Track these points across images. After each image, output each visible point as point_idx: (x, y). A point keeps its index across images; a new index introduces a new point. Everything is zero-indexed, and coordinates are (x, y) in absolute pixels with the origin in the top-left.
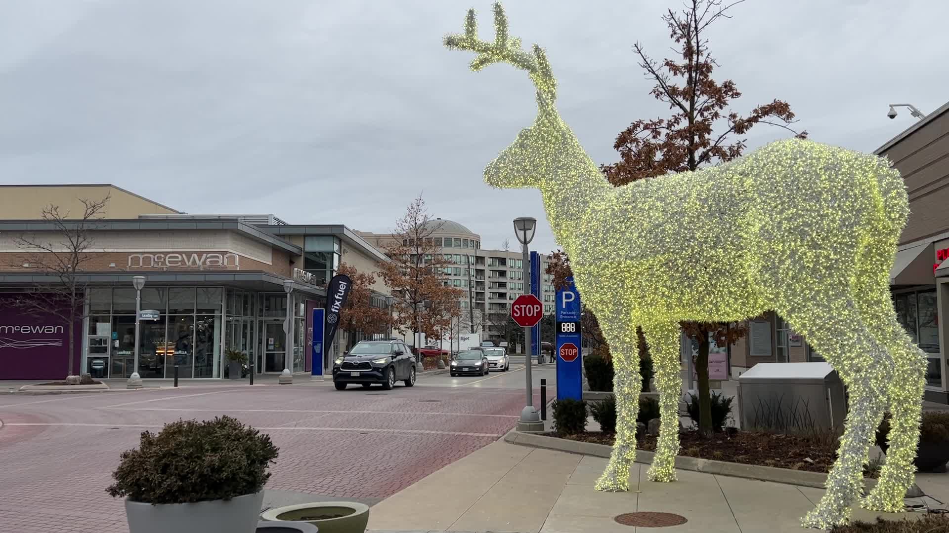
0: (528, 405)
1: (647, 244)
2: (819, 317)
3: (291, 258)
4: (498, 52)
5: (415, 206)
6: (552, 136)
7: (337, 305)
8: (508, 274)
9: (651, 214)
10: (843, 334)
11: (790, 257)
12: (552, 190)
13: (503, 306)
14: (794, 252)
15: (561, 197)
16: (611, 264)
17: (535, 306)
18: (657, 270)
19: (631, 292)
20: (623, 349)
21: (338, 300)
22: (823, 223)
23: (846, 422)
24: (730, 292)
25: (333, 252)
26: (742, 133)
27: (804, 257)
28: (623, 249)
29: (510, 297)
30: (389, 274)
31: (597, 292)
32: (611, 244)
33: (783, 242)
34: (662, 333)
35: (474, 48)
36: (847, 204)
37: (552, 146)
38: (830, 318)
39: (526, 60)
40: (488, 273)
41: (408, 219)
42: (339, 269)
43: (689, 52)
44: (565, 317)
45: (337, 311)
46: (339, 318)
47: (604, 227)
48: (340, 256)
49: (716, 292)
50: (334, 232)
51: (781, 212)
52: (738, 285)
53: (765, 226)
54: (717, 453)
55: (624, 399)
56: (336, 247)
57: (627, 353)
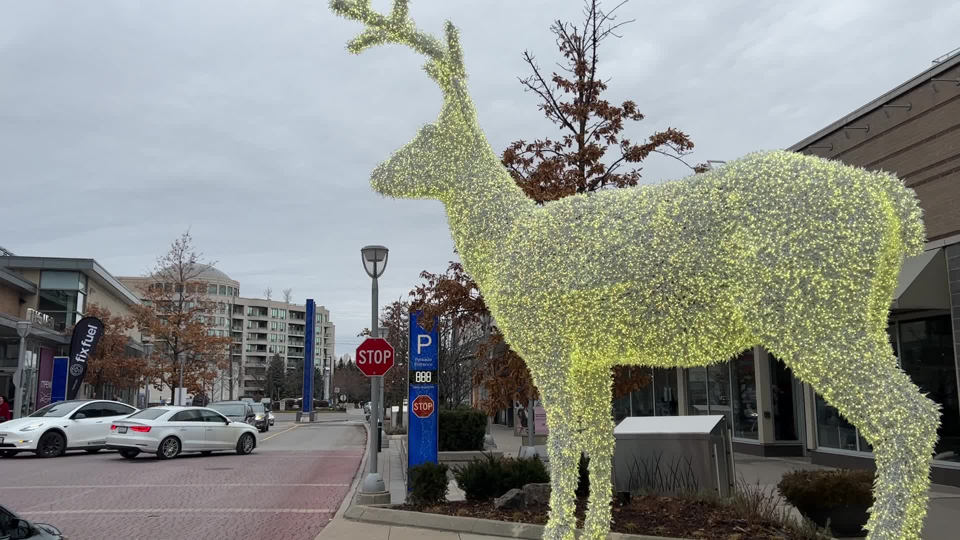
0: (371, 472)
1: (601, 269)
2: (836, 360)
3: (22, 296)
4: (395, 27)
5: (180, 242)
6: (463, 137)
7: (83, 354)
8: (269, 325)
9: (605, 233)
10: (867, 380)
11: (800, 286)
12: (464, 201)
13: (262, 358)
14: (804, 282)
15: (476, 211)
16: (550, 294)
17: (385, 352)
18: (614, 302)
19: (573, 329)
20: (562, 401)
21: (85, 348)
22: (840, 247)
23: (874, 490)
24: (707, 330)
25: (77, 291)
26: (638, 161)
27: (818, 287)
28: (565, 276)
29: (270, 349)
30: (143, 319)
31: (530, 329)
32: (550, 270)
33: (791, 268)
34: (594, 381)
35: (365, 19)
36: (866, 226)
37: (464, 148)
38: (851, 362)
39: (427, 43)
40: (246, 323)
41: (172, 256)
42: (84, 311)
43: (581, 68)
44: (421, 364)
45: (83, 361)
46: (85, 369)
47: (540, 248)
48: (85, 296)
49: (690, 330)
50: (81, 266)
51: (787, 233)
52: (718, 323)
53: (765, 249)
54: (630, 525)
55: (563, 464)
56: (81, 286)
57: (566, 406)
